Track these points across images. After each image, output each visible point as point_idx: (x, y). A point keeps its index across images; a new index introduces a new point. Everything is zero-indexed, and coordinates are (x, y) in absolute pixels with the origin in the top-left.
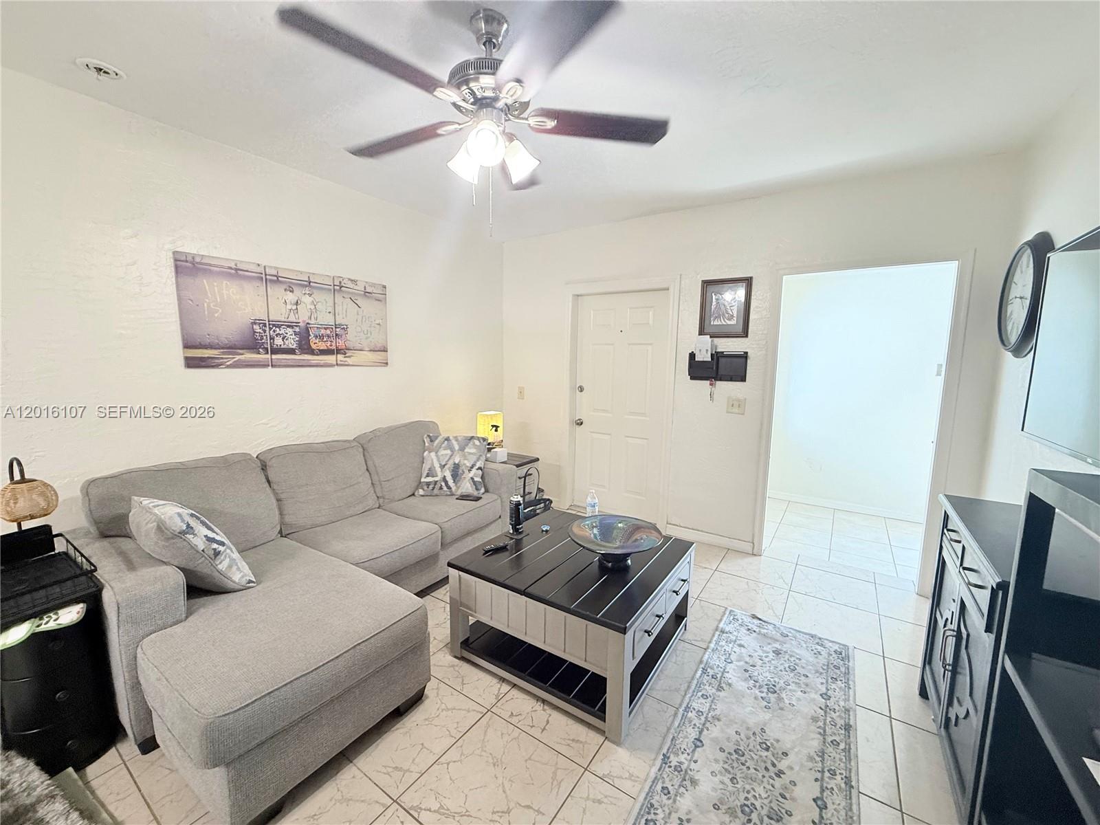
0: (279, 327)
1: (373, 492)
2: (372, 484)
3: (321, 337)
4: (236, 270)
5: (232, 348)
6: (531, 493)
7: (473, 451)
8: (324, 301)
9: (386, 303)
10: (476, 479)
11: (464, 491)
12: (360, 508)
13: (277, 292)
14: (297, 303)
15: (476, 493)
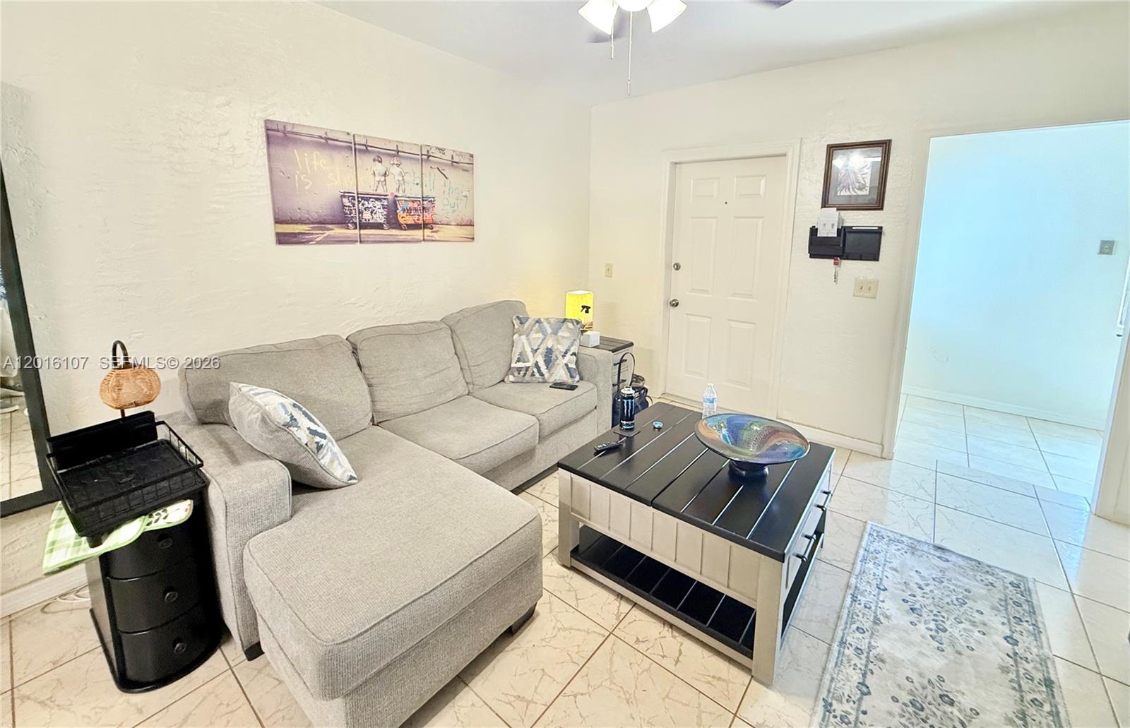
0: (367, 200)
1: (462, 378)
2: (461, 369)
3: (408, 211)
4: (327, 139)
5: (321, 223)
6: (625, 381)
7: (567, 334)
8: (411, 170)
9: (473, 173)
10: (570, 366)
11: (557, 378)
12: (450, 395)
13: (366, 162)
14: (385, 175)
15: (570, 381)
